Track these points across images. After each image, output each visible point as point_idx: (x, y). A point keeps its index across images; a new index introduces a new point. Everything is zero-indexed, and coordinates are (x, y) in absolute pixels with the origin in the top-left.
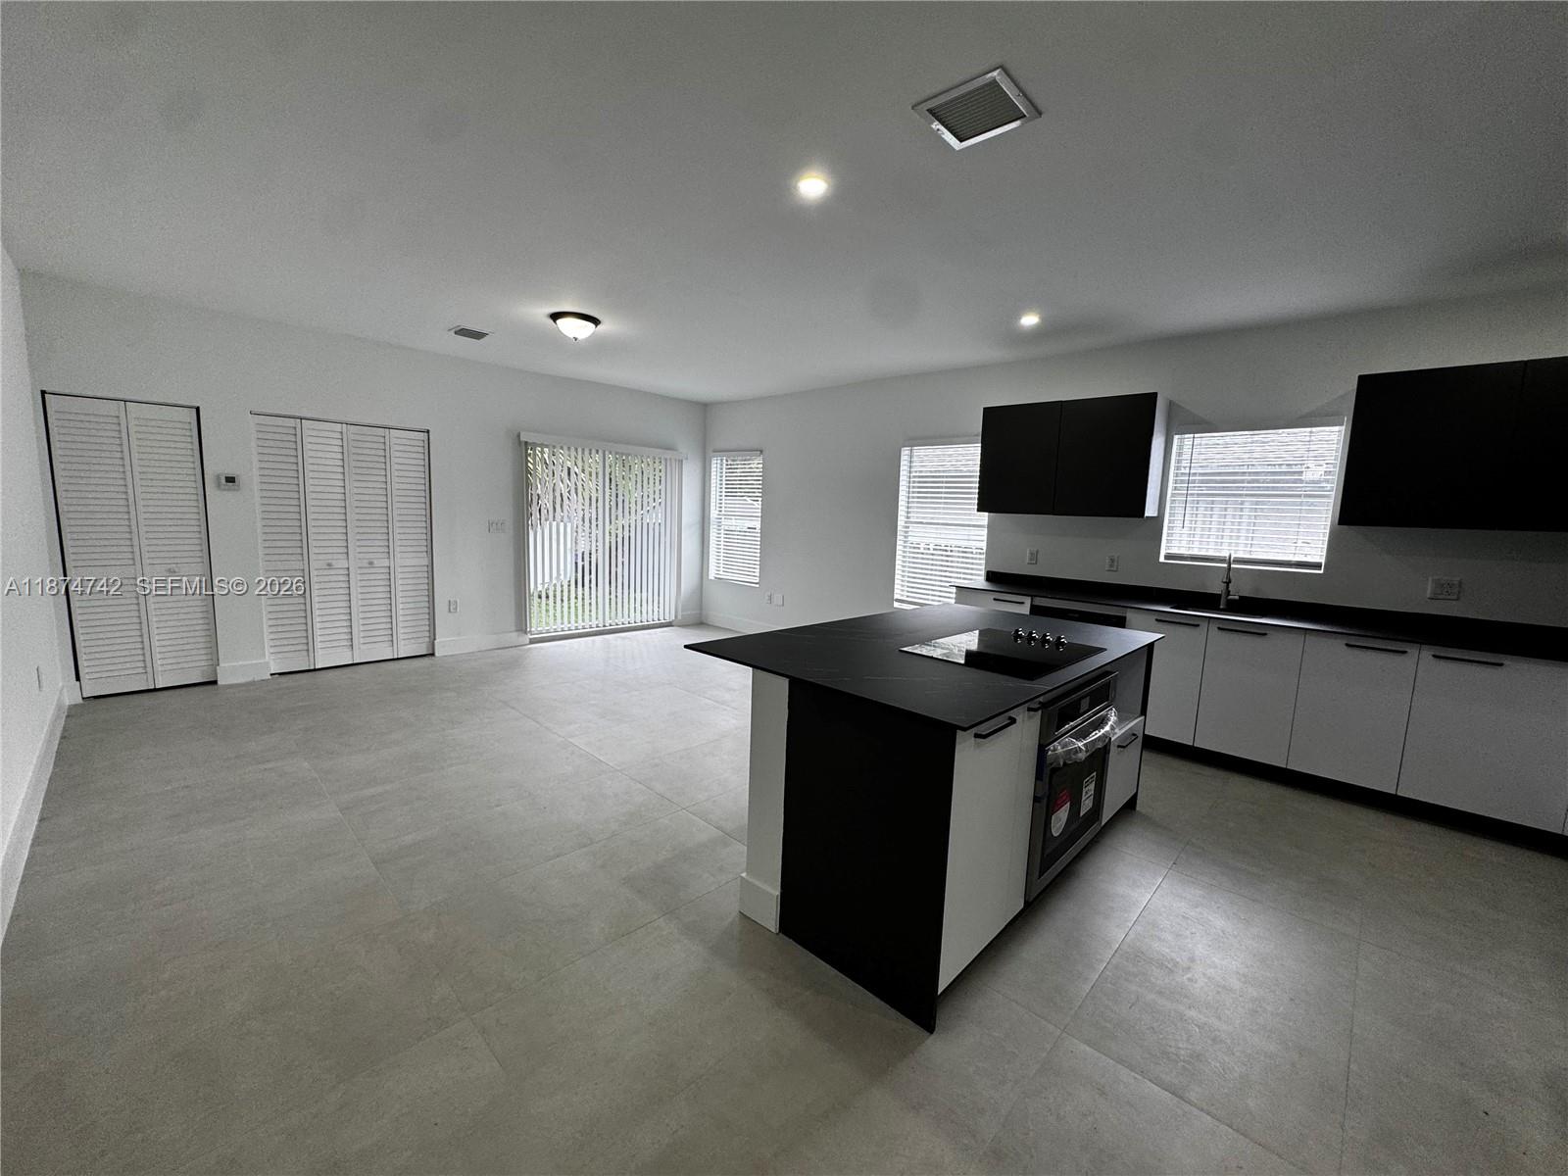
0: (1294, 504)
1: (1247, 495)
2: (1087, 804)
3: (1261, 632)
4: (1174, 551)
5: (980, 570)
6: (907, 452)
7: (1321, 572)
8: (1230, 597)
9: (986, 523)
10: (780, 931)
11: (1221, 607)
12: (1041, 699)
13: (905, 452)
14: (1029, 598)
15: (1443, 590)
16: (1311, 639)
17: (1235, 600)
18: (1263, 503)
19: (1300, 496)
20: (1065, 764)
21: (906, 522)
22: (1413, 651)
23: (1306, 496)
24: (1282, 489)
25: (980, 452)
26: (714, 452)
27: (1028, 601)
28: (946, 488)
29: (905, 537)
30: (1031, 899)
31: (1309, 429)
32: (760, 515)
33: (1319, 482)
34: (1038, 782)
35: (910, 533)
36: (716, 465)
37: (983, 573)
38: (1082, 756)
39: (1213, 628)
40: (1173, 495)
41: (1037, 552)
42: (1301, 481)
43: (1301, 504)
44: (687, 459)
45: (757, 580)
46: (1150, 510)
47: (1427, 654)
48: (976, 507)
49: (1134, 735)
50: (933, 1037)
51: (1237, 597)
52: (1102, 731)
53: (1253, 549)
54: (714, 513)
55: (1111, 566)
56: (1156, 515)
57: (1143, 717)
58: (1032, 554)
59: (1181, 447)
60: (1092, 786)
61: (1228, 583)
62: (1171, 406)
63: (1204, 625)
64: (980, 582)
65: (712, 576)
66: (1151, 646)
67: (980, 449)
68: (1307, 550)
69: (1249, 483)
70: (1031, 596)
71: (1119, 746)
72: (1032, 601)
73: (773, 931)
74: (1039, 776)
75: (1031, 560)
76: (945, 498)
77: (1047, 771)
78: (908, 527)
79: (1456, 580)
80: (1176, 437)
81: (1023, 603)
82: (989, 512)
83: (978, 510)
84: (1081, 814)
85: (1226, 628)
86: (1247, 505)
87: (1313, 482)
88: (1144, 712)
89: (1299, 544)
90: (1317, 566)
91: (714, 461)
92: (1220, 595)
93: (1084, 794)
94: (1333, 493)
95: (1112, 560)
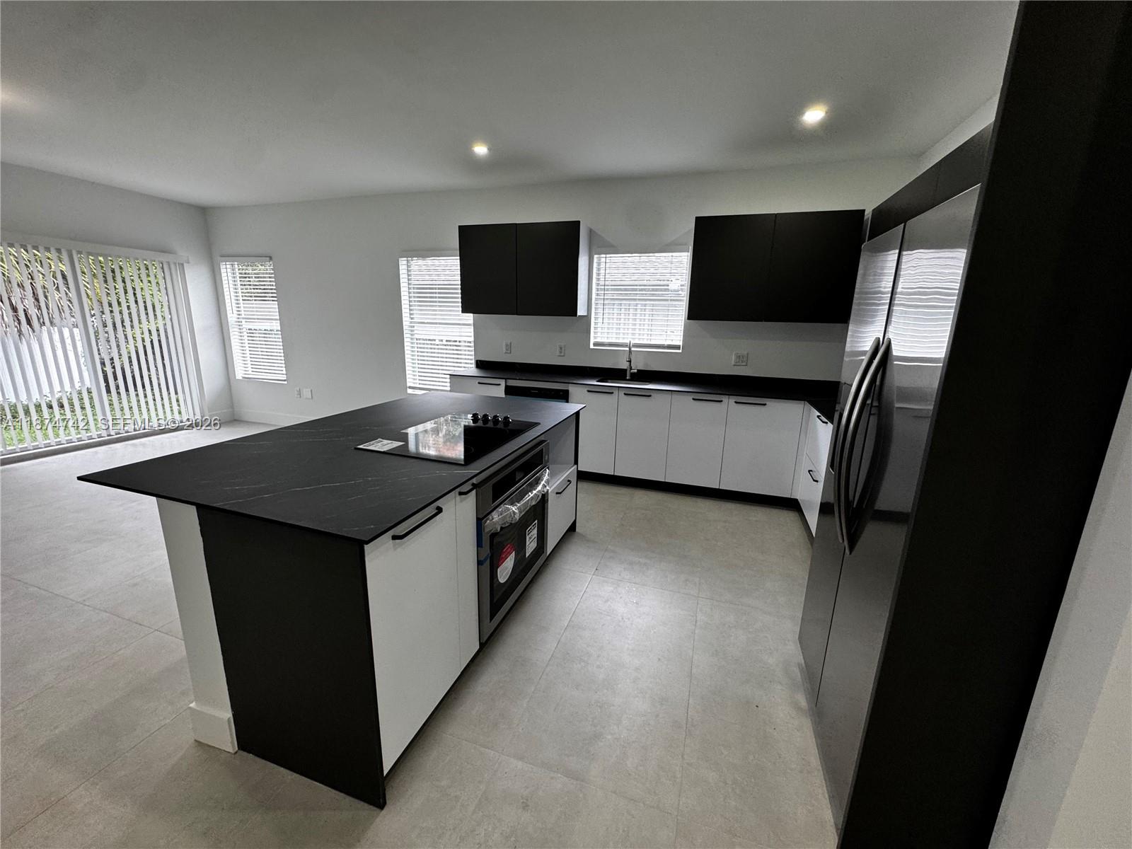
0: (665, 306)
1: (639, 300)
2: (531, 545)
3: (647, 394)
4: (599, 340)
5: (471, 360)
6: (405, 262)
7: (680, 351)
8: (632, 371)
9: (471, 322)
10: (239, 749)
11: (628, 378)
12: (474, 481)
13: (403, 262)
14: (504, 380)
15: (741, 359)
16: (675, 396)
17: (634, 373)
18: (657, 305)
19: (667, 300)
20: (502, 528)
21: (411, 323)
22: (725, 399)
23: (671, 300)
24: (659, 295)
25: (459, 263)
26: (222, 256)
27: (503, 383)
28: (439, 293)
29: (412, 335)
30: (485, 639)
31: (671, 254)
32: (278, 317)
33: (678, 291)
34: (479, 549)
35: (416, 332)
36: (227, 272)
37: (473, 361)
38: (517, 517)
39: (622, 393)
40: (596, 299)
41: (511, 344)
42: (668, 290)
43: (669, 306)
44: (188, 263)
45: (284, 377)
46: (581, 311)
47: (732, 400)
48: (461, 309)
49: (569, 481)
50: (384, 812)
51: (636, 371)
52: (534, 492)
53: (652, 338)
54: (232, 317)
55: (561, 352)
56: (585, 314)
57: (576, 466)
58: (507, 345)
59: (599, 264)
60: (535, 532)
61: (630, 361)
62: (591, 233)
63: (616, 392)
64: (471, 369)
65: (239, 375)
66: (577, 414)
67: (459, 261)
68: (674, 338)
69: (640, 291)
70: (506, 379)
71: (557, 493)
72: (506, 383)
73: (231, 751)
74: (479, 544)
75: (507, 350)
76: (439, 302)
77: (486, 539)
78: (414, 326)
79: (746, 353)
80: (596, 256)
81: (499, 385)
82: (473, 313)
83: (462, 312)
84: (527, 555)
85: (630, 393)
86: (639, 307)
87: (675, 291)
88: (576, 462)
89: (669, 333)
90: (677, 347)
91: (223, 267)
92: (626, 370)
93: (527, 540)
94: (685, 298)
95: (561, 348)
